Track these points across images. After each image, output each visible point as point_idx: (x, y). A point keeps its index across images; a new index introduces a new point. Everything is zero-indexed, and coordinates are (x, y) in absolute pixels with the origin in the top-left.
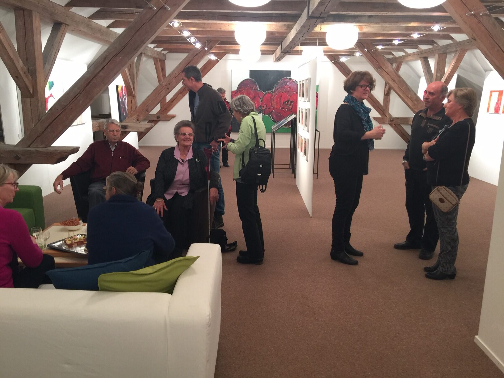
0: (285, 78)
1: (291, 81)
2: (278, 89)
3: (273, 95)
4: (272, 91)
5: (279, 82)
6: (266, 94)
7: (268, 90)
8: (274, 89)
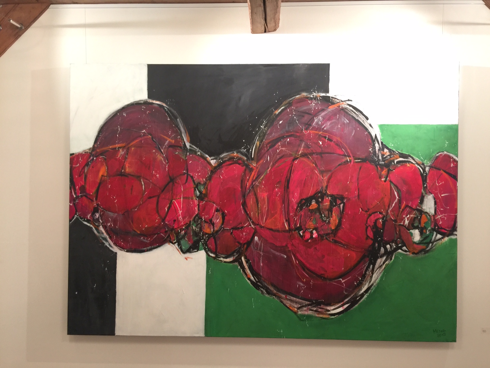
0: (305, 94)
1: (331, 108)
2: (273, 143)
3: (251, 170)
4: (248, 155)
5: (277, 112)
6: (220, 165)
7: (229, 148)
8: (257, 143)
